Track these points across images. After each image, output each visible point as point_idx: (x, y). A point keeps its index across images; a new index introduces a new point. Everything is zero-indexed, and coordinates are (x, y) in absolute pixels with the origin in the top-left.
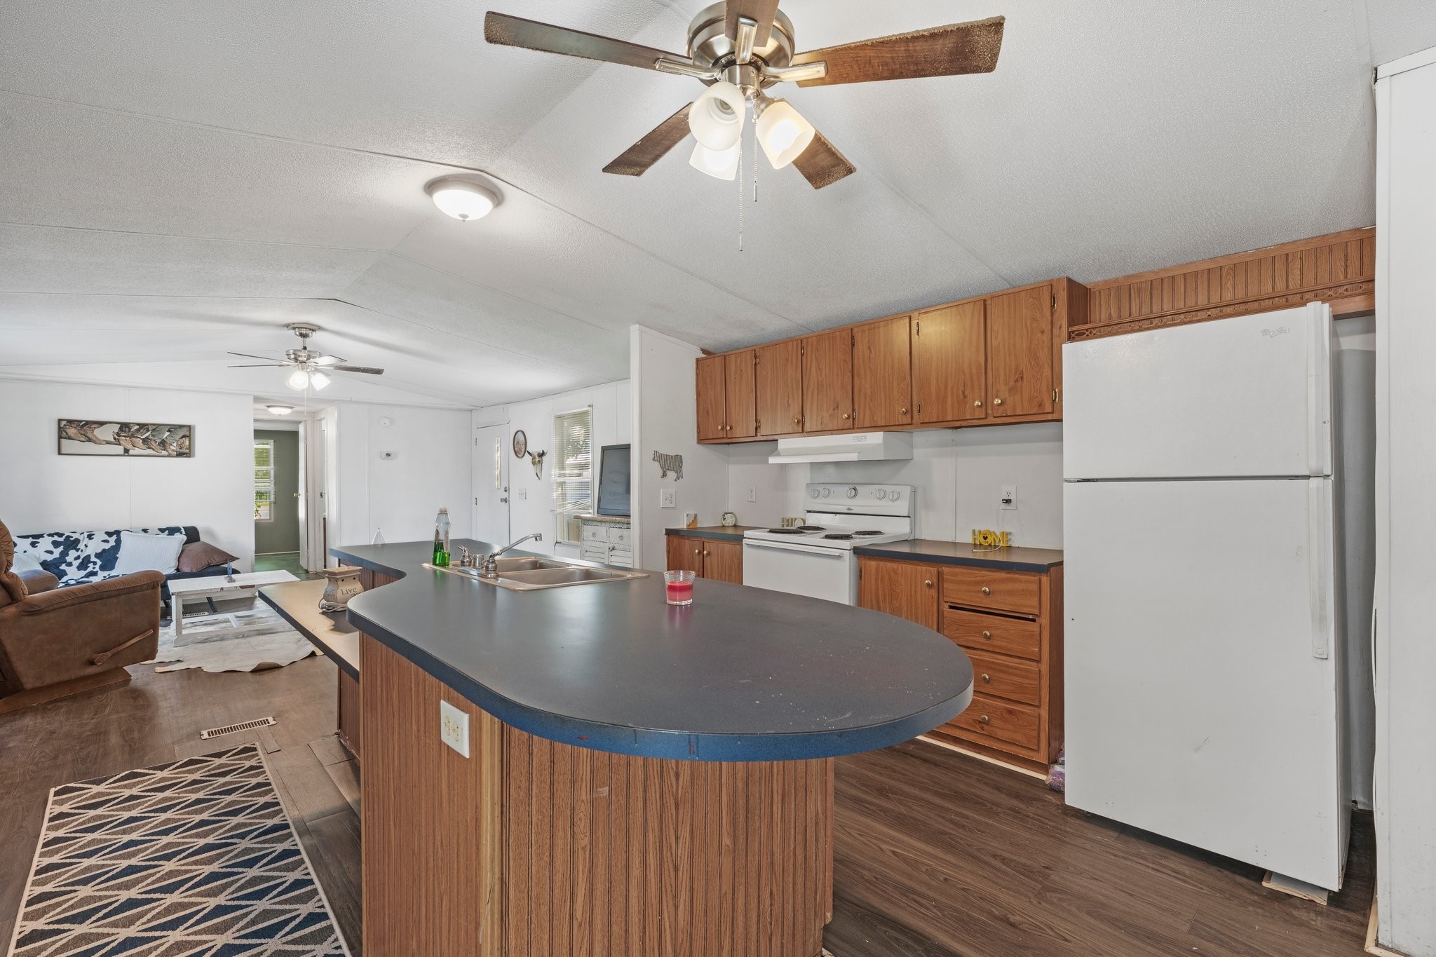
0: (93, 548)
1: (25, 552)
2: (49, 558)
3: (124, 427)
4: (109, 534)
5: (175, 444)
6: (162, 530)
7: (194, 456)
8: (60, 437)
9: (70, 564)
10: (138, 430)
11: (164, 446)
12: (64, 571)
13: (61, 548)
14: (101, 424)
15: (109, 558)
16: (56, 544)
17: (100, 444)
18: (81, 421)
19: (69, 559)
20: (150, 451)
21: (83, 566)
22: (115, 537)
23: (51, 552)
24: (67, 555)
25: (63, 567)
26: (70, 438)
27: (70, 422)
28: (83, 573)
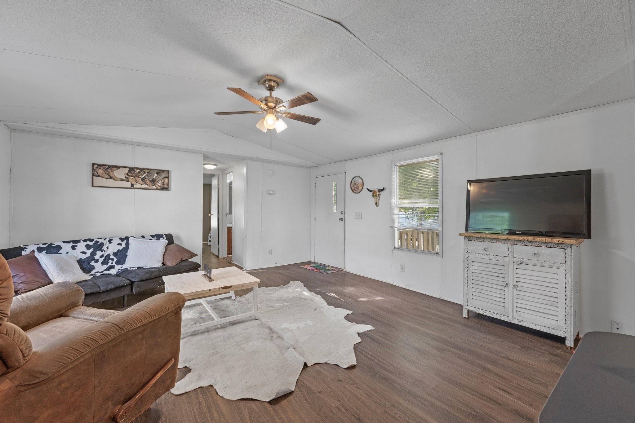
0: (112, 249)
1: (67, 253)
2: (84, 257)
3: (131, 169)
4: (122, 239)
5: (160, 182)
6: (153, 236)
7: (170, 190)
8: (93, 175)
9: (97, 261)
10: (139, 172)
11: (154, 183)
12: (93, 266)
13: (91, 250)
14: (118, 167)
15: (121, 256)
16: (88, 247)
17: (117, 180)
18: (106, 165)
19: (97, 257)
20: (146, 186)
21: (105, 262)
22: (125, 241)
23: (85, 253)
24: (96, 254)
25: (93, 263)
26: (99, 176)
27: (99, 165)
28: (105, 267)
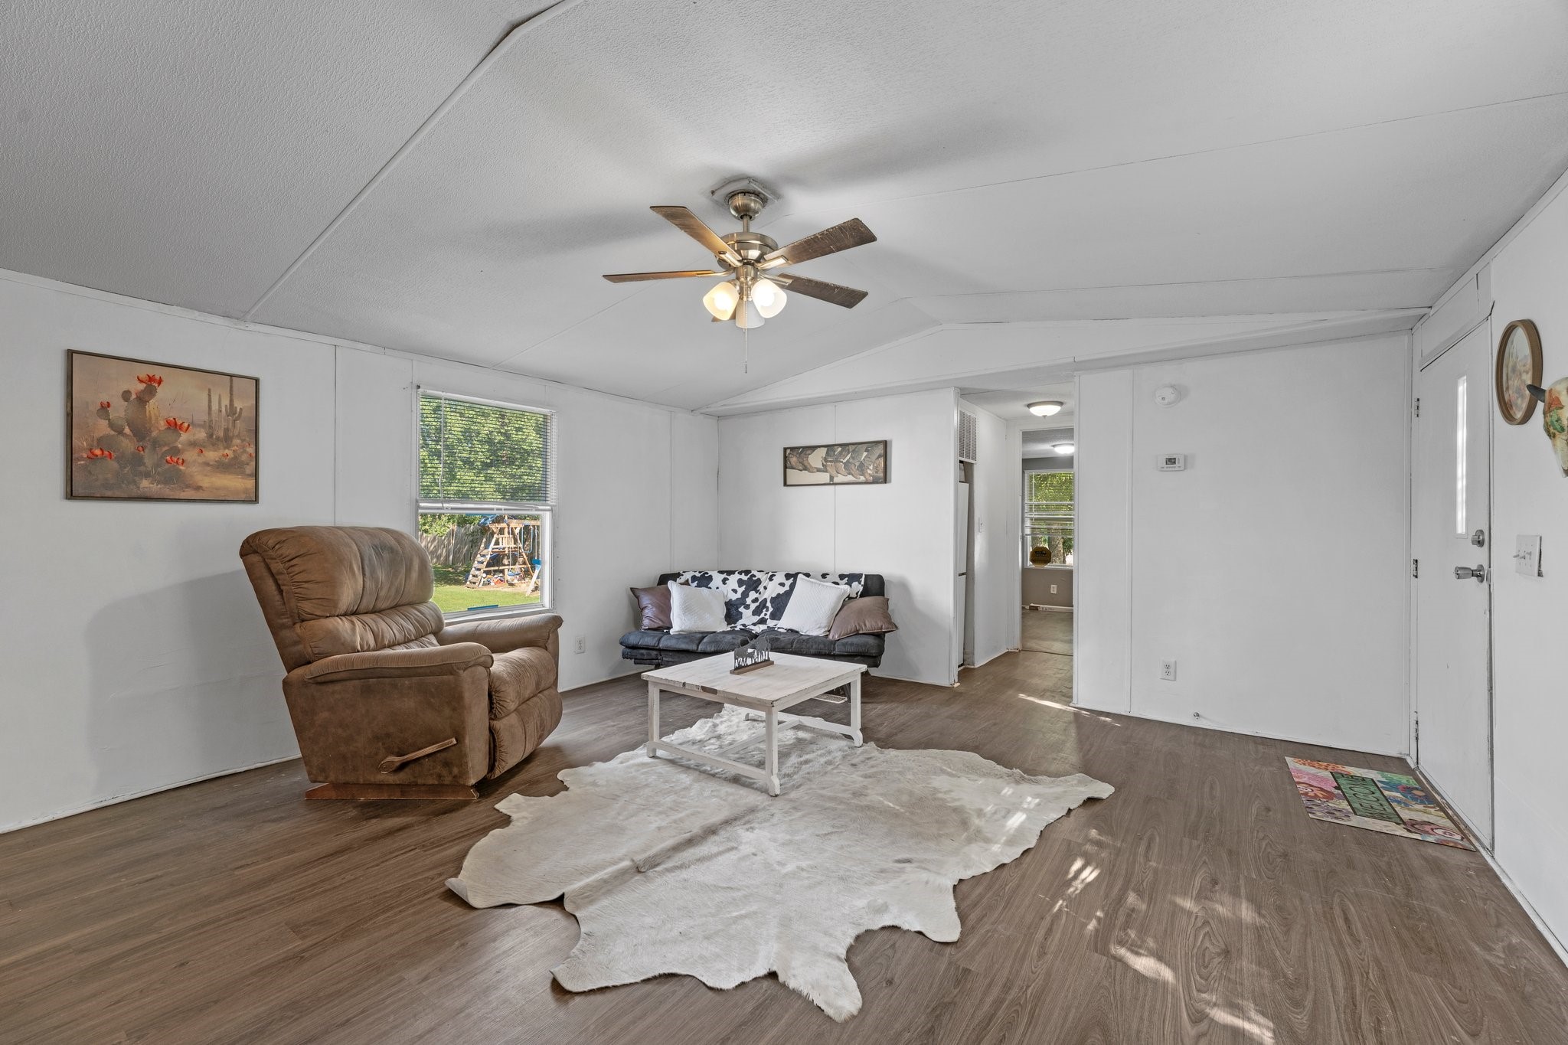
0: (772, 590)
1: (717, 588)
2: (734, 597)
3: (830, 447)
4: (788, 576)
5: (871, 467)
6: (842, 577)
7: (890, 482)
8: (785, 467)
9: (747, 607)
10: (841, 453)
11: (862, 470)
12: (741, 613)
13: (743, 588)
14: (814, 448)
15: (780, 603)
16: (741, 582)
17: (813, 472)
18: (799, 448)
19: (749, 601)
20: (850, 478)
21: (757, 612)
22: (791, 580)
23: (735, 591)
24: (748, 596)
25: (742, 609)
26: (793, 468)
27: (792, 449)
28: (756, 618)
